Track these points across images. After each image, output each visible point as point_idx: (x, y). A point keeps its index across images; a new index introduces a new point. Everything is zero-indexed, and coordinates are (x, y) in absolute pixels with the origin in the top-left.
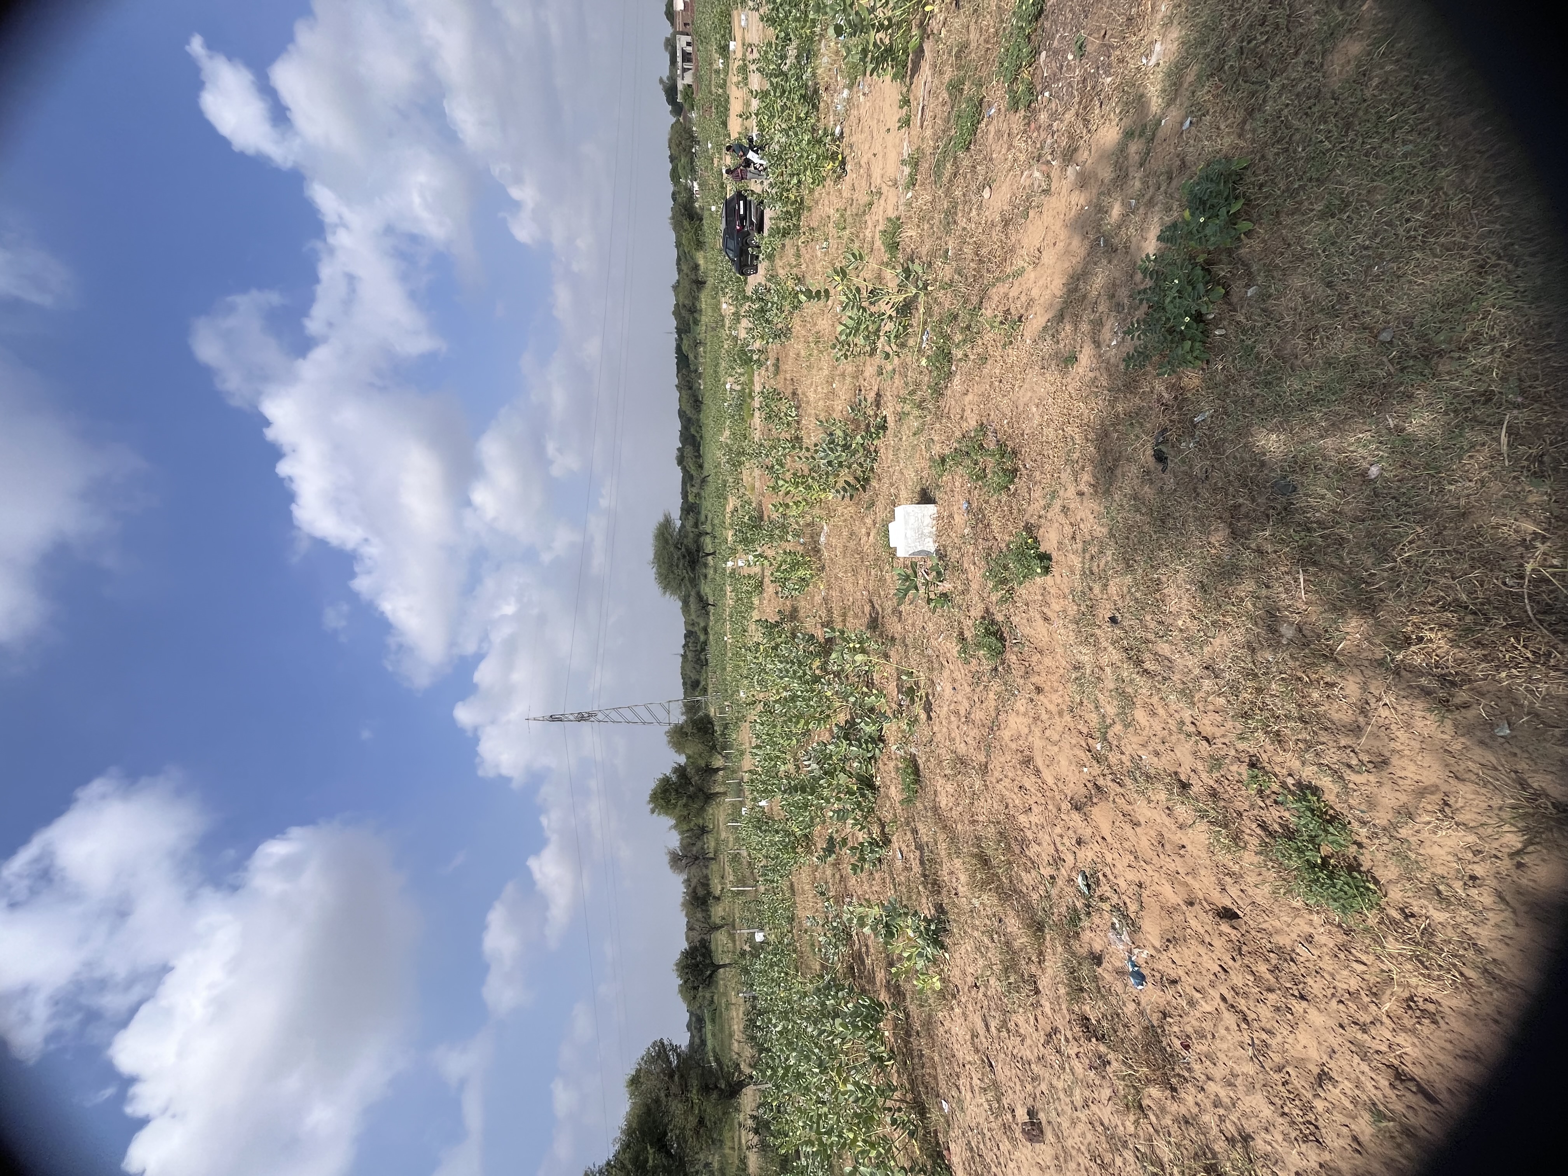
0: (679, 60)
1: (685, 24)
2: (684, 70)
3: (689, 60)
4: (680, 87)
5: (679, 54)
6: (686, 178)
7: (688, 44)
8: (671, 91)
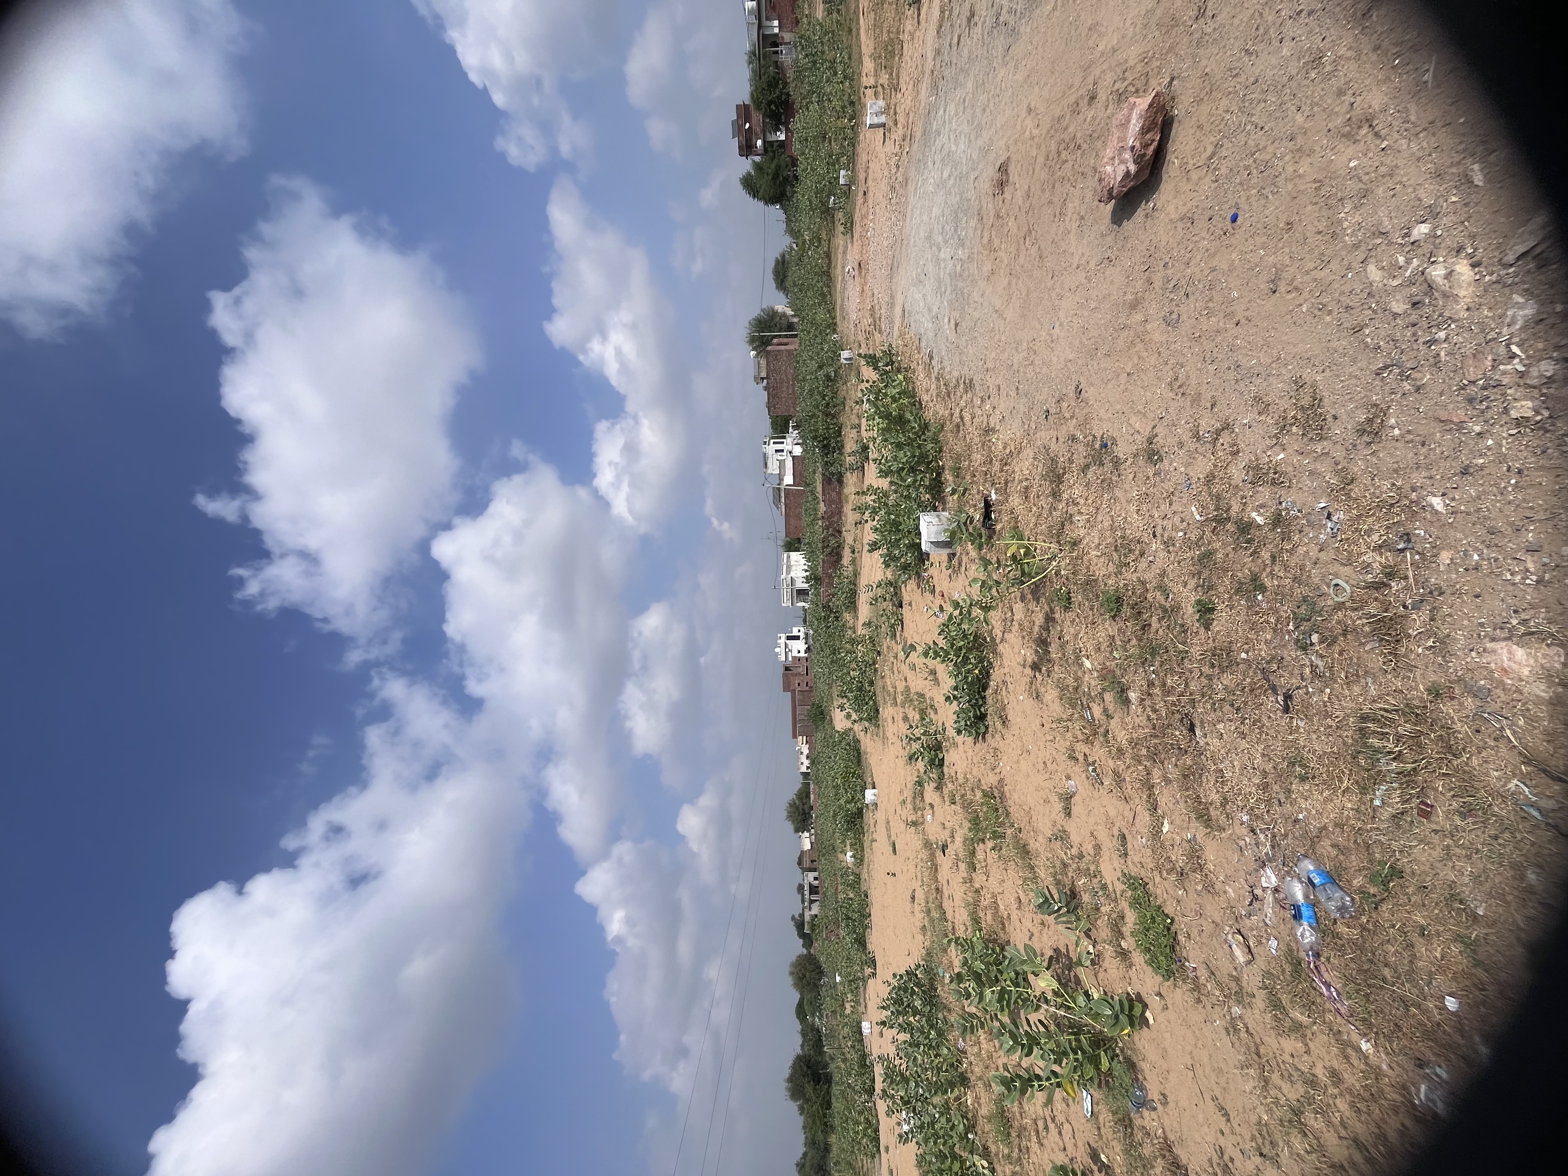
0: (807, 893)
1: (812, 861)
2: (812, 902)
3: (817, 893)
4: (807, 918)
5: (806, 888)
6: (813, 1015)
7: (816, 879)
8: (800, 925)
